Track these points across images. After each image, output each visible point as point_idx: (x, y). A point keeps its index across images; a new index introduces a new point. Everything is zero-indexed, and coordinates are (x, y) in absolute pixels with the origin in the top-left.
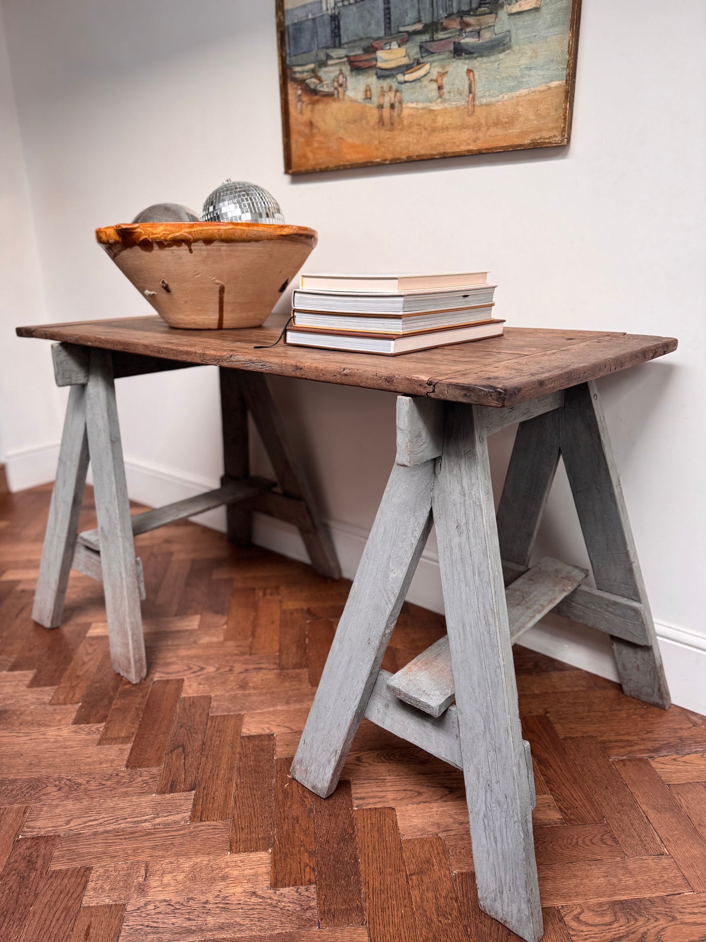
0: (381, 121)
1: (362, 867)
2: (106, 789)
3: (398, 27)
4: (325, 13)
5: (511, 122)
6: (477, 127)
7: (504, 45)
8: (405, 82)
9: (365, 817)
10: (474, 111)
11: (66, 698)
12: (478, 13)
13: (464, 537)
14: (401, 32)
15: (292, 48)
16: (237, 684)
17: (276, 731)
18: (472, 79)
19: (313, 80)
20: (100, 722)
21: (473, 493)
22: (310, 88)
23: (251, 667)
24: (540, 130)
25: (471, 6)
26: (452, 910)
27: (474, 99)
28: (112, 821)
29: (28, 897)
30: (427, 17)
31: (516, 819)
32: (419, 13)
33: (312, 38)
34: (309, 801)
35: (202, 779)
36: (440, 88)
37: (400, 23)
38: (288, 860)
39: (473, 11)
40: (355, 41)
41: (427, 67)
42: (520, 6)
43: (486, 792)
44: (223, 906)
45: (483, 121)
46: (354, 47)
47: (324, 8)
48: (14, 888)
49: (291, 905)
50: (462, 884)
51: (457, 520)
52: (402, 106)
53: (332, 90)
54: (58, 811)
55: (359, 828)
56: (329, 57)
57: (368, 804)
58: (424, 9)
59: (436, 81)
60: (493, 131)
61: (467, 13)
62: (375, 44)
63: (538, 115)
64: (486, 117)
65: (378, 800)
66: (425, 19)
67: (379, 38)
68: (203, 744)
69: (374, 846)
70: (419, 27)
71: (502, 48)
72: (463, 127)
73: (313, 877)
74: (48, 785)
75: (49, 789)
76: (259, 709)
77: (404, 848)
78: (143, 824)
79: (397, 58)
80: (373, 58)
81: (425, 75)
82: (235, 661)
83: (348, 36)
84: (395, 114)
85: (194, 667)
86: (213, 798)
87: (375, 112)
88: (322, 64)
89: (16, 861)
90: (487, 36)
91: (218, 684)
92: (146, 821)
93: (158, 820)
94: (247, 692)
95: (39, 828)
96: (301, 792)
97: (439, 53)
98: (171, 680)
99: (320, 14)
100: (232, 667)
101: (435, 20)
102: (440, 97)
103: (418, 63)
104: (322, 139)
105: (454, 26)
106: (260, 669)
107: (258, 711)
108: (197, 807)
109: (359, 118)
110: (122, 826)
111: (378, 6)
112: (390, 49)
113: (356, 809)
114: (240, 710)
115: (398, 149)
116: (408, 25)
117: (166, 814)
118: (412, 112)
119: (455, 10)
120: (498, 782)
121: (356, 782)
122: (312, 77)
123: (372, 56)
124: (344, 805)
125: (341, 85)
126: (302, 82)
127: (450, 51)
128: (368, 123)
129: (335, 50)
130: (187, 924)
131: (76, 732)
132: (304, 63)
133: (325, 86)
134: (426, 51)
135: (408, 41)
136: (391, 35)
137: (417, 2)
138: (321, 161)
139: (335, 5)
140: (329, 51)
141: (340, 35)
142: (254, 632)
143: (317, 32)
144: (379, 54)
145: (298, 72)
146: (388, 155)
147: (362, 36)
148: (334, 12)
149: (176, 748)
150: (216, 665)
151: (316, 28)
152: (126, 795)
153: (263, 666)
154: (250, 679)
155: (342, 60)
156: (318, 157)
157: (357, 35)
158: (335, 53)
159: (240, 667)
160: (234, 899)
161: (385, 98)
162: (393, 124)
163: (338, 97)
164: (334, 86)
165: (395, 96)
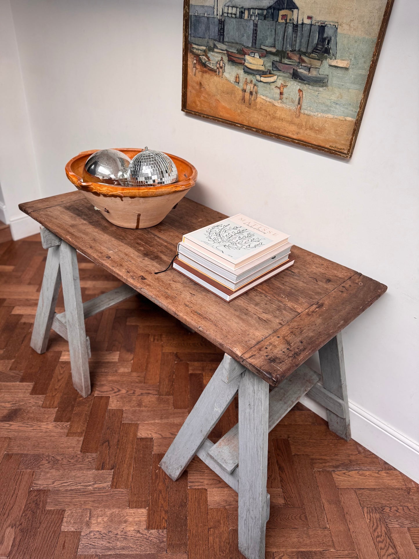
0: (243, 99)
1: (188, 521)
2: (71, 464)
3: (261, 45)
4: (215, 16)
5: (320, 131)
6: (300, 126)
7: (323, 83)
8: (261, 81)
9: (193, 493)
10: (299, 116)
11: (50, 403)
12: (310, 56)
13: (252, 411)
14: (262, 49)
15: (193, 31)
16: (137, 403)
17: (155, 436)
18: (301, 96)
19: (204, 57)
20: (67, 422)
21: (259, 395)
22: (202, 62)
23: (144, 392)
24: (336, 142)
25: (307, 50)
26: (226, 549)
27: (300, 108)
28: (74, 484)
29: (37, 523)
31: (258, 527)
32: (275, 41)
33: (206, 30)
34: (167, 481)
35: (117, 463)
36: (281, 94)
37: (262, 43)
38: (155, 514)
39: (308, 54)
40: (232, 43)
41: (275, 77)
42: (337, 62)
43: (247, 512)
44: (124, 537)
45: (304, 124)
46: (232, 47)
47: (215, 13)
48: (30, 518)
49: (155, 539)
50: (233, 535)
51: (250, 402)
52: (257, 96)
53: (216, 68)
54: (48, 475)
55: (189, 499)
56: (215, 46)
57: (195, 486)
58: (278, 40)
59: (279, 88)
60: (308, 132)
61: (305, 54)
62: (246, 50)
63: (336, 133)
64: (306, 122)
65: (200, 484)
66: (278, 47)
67: (248, 47)
68: (118, 441)
69: (195, 510)
70: (274, 50)
71: (322, 84)
72: (292, 123)
73: (166, 525)
74: (43, 459)
75: (44, 462)
76: (147, 421)
77: (209, 513)
78: (89, 487)
79: (257, 65)
80: (243, 59)
81: (273, 82)
82: (136, 387)
83: (228, 38)
84: (252, 99)
85: (115, 389)
86: (122, 475)
87: (241, 92)
88: (211, 49)
89: (30, 503)
90: (314, 73)
91: (127, 401)
92: (90, 485)
93: (96, 486)
94: (142, 409)
95: (40, 485)
96: (164, 476)
97: (284, 72)
98: (103, 397)
99: (212, 16)
100: (135, 391)
101: (284, 50)
102: (281, 99)
103: (270, 73)
104: (206, 96)
105: (295, 59)
106: (149, 393)
107: (146, 422)
108: (114, 479)
109: (231, 93)
110: (79, 487)
111: (250, 26)
112: (254, 57)
113: (189, 488)
114: (137, 421)
115: (251, 120)
116: (267, 46)
117: (100, 482)
118: (262, 101)
119: (297, 49)
120: (253, 510)
121: (191, 472)
122: (203, 55)
123: (243, 57)
124: (184, 485)
125: (221, 68)
126: (197, 56)
127: (290, 73)
128: (235, 97)
129: (219, 43)
130: (108, 545)
131: (56, 427)
132: (199, 44)
133: (211, 64)
134: (276, 67)
135: (265, 56)
136: (256, 48)
137: (274, 33)
138: (204, 109)
139: (223, 14)
140: (216, 43)
141: (223, 35)
142: (147, 367)
143: (209, 27)
144: (247, 57)
145: (195, 48)
146: (245, 122)
147: (238, 41)
148: (221, 18)
149: (105, 442)
150: (126, 389)
151: (209, 24)
152: (81, 469)
153: (150, 392)
154: (143, 400)
155: (223, 52)
156: (203, 106)
157: (234, 40)
158: (220, 45)
159: (139, 391)
160: (129, 534)
161: (248, 87)
162: (250, 104)
163: (219, 74)
164: (217, 66)
165: (254, 87)
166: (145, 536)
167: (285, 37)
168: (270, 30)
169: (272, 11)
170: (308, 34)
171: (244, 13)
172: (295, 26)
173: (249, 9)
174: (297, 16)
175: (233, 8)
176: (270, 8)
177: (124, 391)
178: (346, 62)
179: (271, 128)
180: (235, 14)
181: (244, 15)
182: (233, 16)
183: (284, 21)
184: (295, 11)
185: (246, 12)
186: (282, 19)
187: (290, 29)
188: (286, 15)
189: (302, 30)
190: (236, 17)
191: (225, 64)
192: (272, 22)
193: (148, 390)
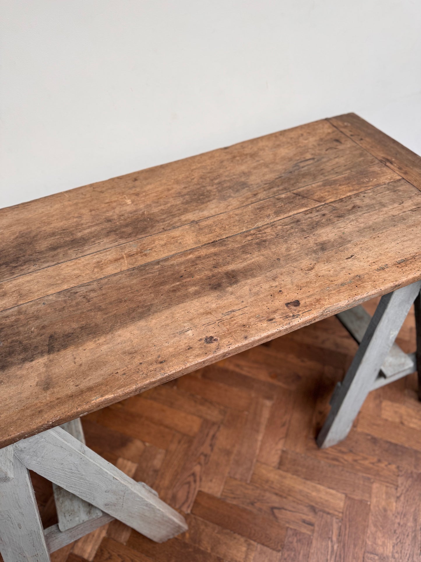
1: (393, 441)
16: (224, 456)
23: (208, 441)
44: (403, 515)
49: (408, 482)
55: (369, 432)
68: (277, 494)
76: (256, 450)
78: (335, 549)
82: (196, 450)
85: (188, 480)
91: (216, 469)
92: (332, 547)
93: (334, 539)
94: (235, 452)
100: (202, 454)
106: (213, 436)
107: (258, 451)
117: (331, 533)
142: (167, 427)
149: (273, 514)
150: (195, 464)
152: (306, 556)
153: (212, 433)
154: (222, 446)
159: (205, 448)
160: (400, 509)
166: (404, 491)
177: (197, 469)
193: (207, 435)
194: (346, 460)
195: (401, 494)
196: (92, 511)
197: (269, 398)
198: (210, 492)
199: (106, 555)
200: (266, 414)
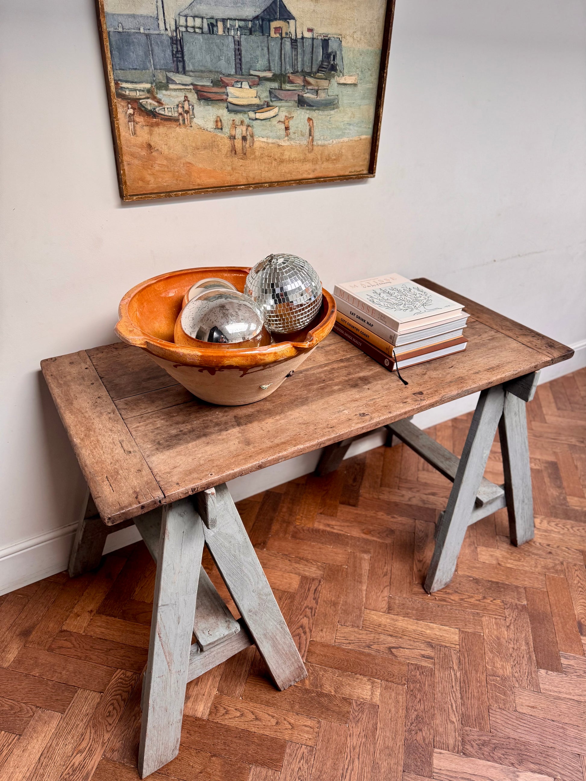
0: (234, 150)
1: (494, 580)
2: (425, 698)
3: (249, 69)
4: (163, 32)
5: (338, 158)
6: (315, 161)
8: (256, 119)
10: (313, 149)
12: (316, 76)
14: (252, 75)
15: (116, 60)
16: (330, 607)
17: (386, 594)
18: (312, 126)
19: (150, 101)
22: (146, 109)
23: (311, 595)
24: (354, 166)
25: (312, 70)
27: (312, 140)
28: (454, 695)
29: (509, 743)
30: (276, 68)
32: (269, 63)
33: (146, 55)
35: (424, 640)
36: (287, 128)
37: (251, 66)
38: (488, 608)
39: (313, 74)
40: (202, 71)
41: (276, 110)
42: (345, 79)
44: (515, 641)
45: (319, 157)
46: (202, 77)
48: (503, 752)
49: (515, 613)
52: (253, 139)
53: (176, 115)
54: (441, 730)
55: (470, 574)
56: (169, 80)
58: (274, 60)
59: (284, 122)
60: (325, 165)
61: (309, 74)
62: (225, 79)
63: (353, 156)
64: (321, 154)
66: (274, 70)
67: (229, 75)
68: (391, 636)
69: (481, 572)
70: (269, 75)
71: (333, 106)
72: (305, 160)
73: (499, 600)
74: (414, 739)
75: (419, 737)
76: (362, 599)
78: (458, 676)
79: (249, 98)
80: (224, 93)
81: (274, 117)
83: (193, 65)
84: (247, 146)
86: (441, 636)
87: (228, 142)
88: (162, 86)
89: (483, 754)
90: (322, 96)
91: (325, 619)
92: (455, 674)
93: (456, 668)
94: (341, 602)
95: (455, 741)
97: (286, 101)
98: (309, 649)
99: (157, 32)
100: (307, 607)
101: (283, 72)
102: (287, 135)
103: (268, 106)
104: (165, 162)
105: (298, 82)
106: (315, 590)
107: (364, 599)
109: (210, 146)
110: (458, 688)
111: (228, 46)
112: (241, 87)
115: (251, 175)
116: (259, 71)
117: (451, 663)
118: (262, 145)
119: (300, 69)
122: (148, 98)
123: (223, 90)
125: (187, 112)
126: (134, 102)
127: (295, 101)
128: (219, 151)
129: (177, 75)
130: (526, 659)
131: (358, 721)
132: (136, 80)
133: (166, 109)
134: (276, 96)
135: (258, 84)
136: (242, 75)
137: (267, 53)
138: (165, 184)
139: (177, 28)
140: (170, 75)
141: (184, 61)
143: (152, 51)
144: (230, 89)
145: (128, 88)
146: (241, 180)
147: (211, 68)
148: (175, 34)
149: (392, 653)
150: (301, 617)
151: (151, 45)
152: (433, 686)
153: (313, 588)
154: (327, 598)
155: (187, 87)
156: (160, 180)
157: (205, 66)
158: (178, 78)
159: (310, 602)
160: (512, 636)
161: (237, 131)
162: (245, 154)
163: (184, 123)
164: (178, 111)
165: (247, 129)
166: (512, 621)
167: (283, 56)
168: (260, 49)
169: (261, 23)
170: (311, 50)
171: (217, 26)
172: (294, 42)
173: (224, 21)
174: (294, 29)
175: (196, 19)
176: (257, 18)
177: (305, 621)
178: (354, 78)
179: (281, 176)
180: (201, 28)
181: (217, 29)
182: (197, 30)
183: (278, 35)
184: (292, 22)
185: (220, 24)
186: (275, 33)
187: (288, 45)
188: (280, 27)
189: (303, 46)
190: (202, 33)
191: (193, 106)
192: (261, 37)
193: (309, 590)
194: (452, 600)
195: (510, 624)
196: (231, 626)
197: (366, 552)
198: (323, 640)
199: (223, 711)
200: (366, 566)
